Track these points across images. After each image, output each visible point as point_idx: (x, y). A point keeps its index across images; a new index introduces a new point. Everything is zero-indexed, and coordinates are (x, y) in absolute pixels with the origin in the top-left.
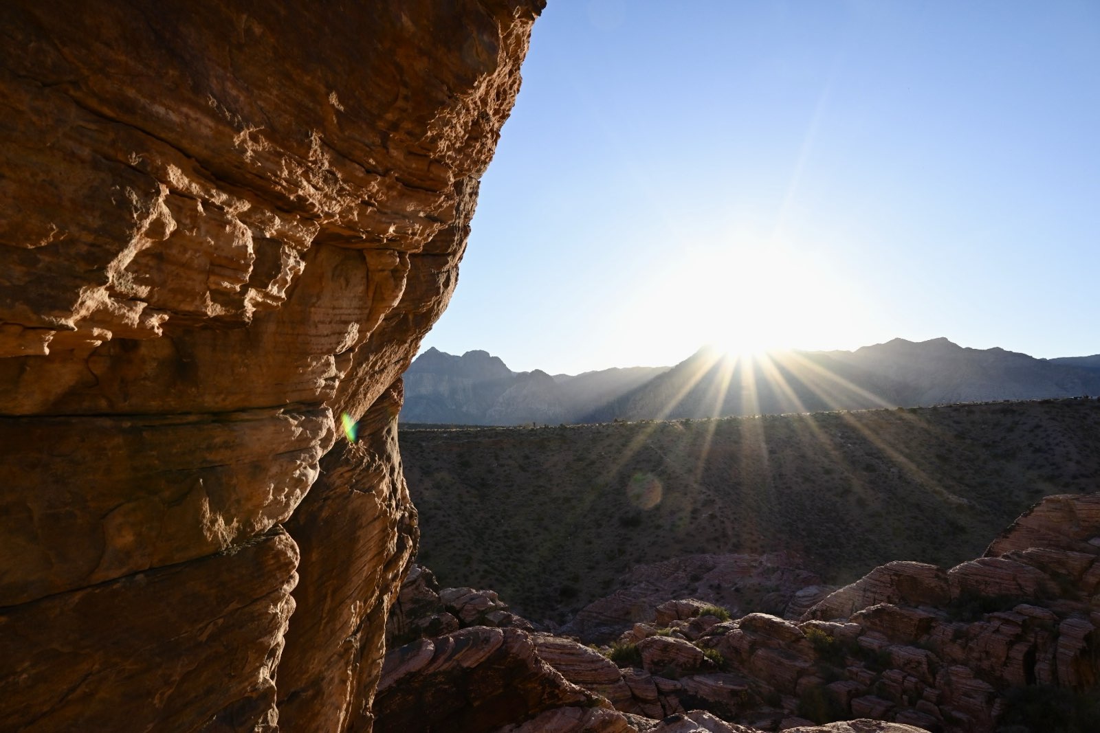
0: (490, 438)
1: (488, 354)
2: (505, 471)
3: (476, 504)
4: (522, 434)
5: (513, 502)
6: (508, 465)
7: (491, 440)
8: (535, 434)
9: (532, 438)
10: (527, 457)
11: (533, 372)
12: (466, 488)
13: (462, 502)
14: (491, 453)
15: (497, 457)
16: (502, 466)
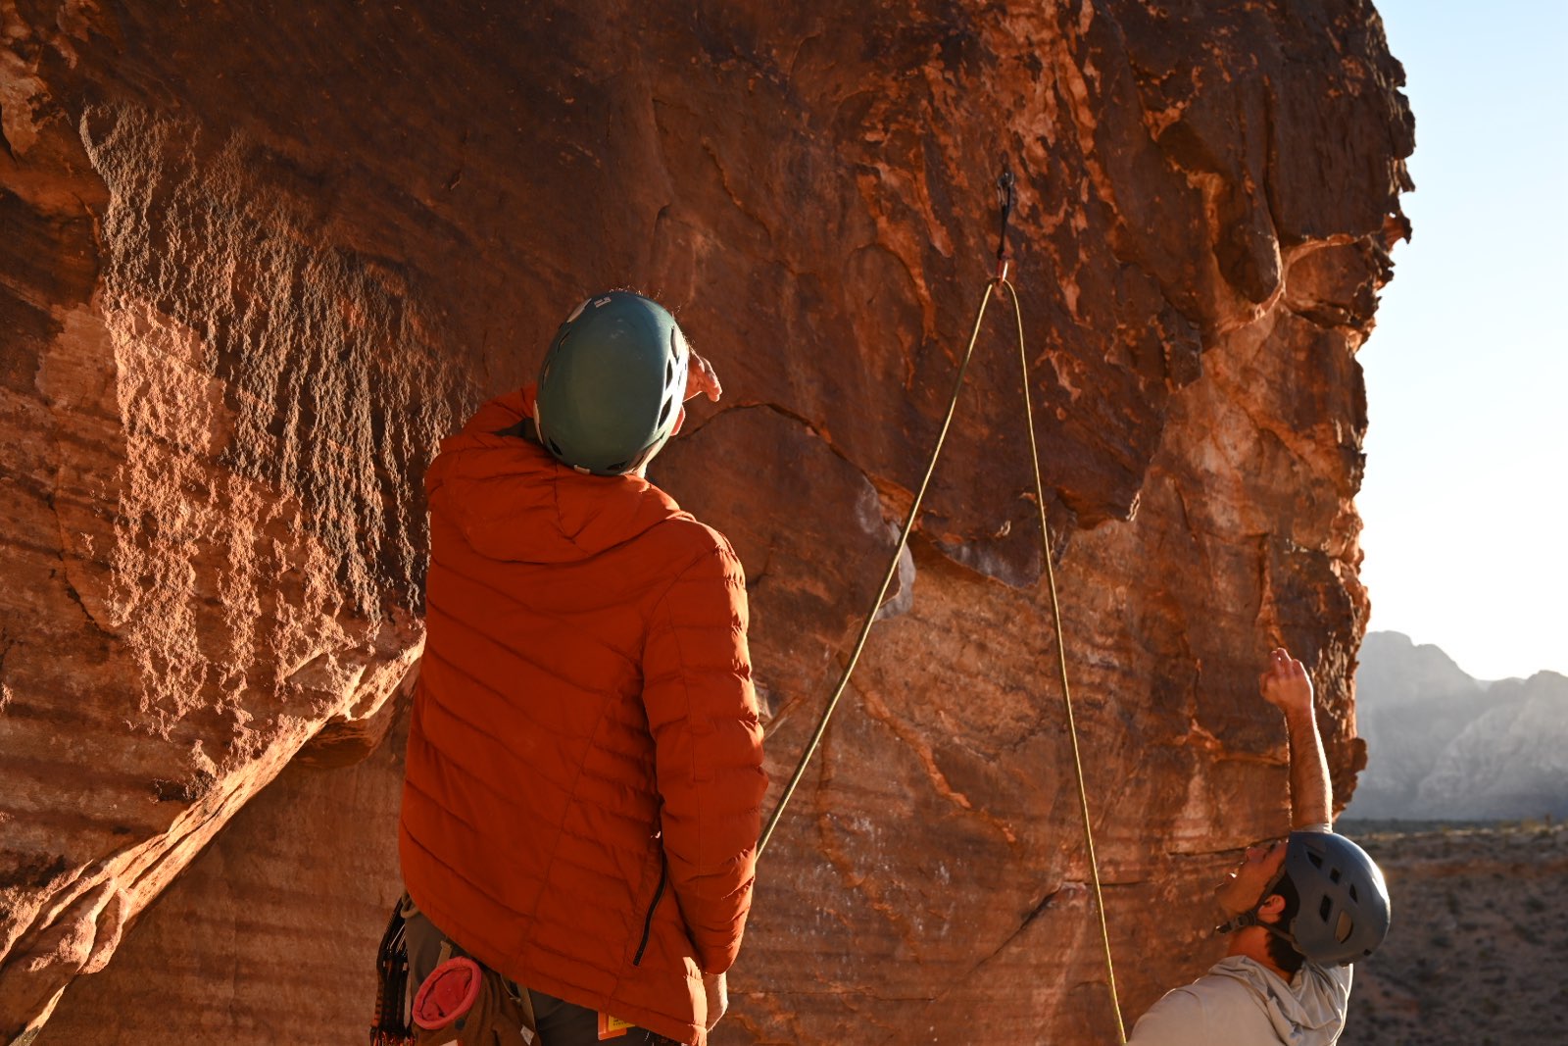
0: (1431, 856)
1: (1407, 639)
2: (1479, 941)
3: (1410, 1025)
4: (1518, 847)
5: (1510, 1022)
6: (1486, 927)
7: (1434, 862)
8: (1553, 846)
9: (1545, 855)
10: (1535, 906)
11: (1533, 677)
12: (1381, 984)
13: (1373, 1020)
14: (1436, 895)
15: (1454, 907)
16: (1470, 928)
